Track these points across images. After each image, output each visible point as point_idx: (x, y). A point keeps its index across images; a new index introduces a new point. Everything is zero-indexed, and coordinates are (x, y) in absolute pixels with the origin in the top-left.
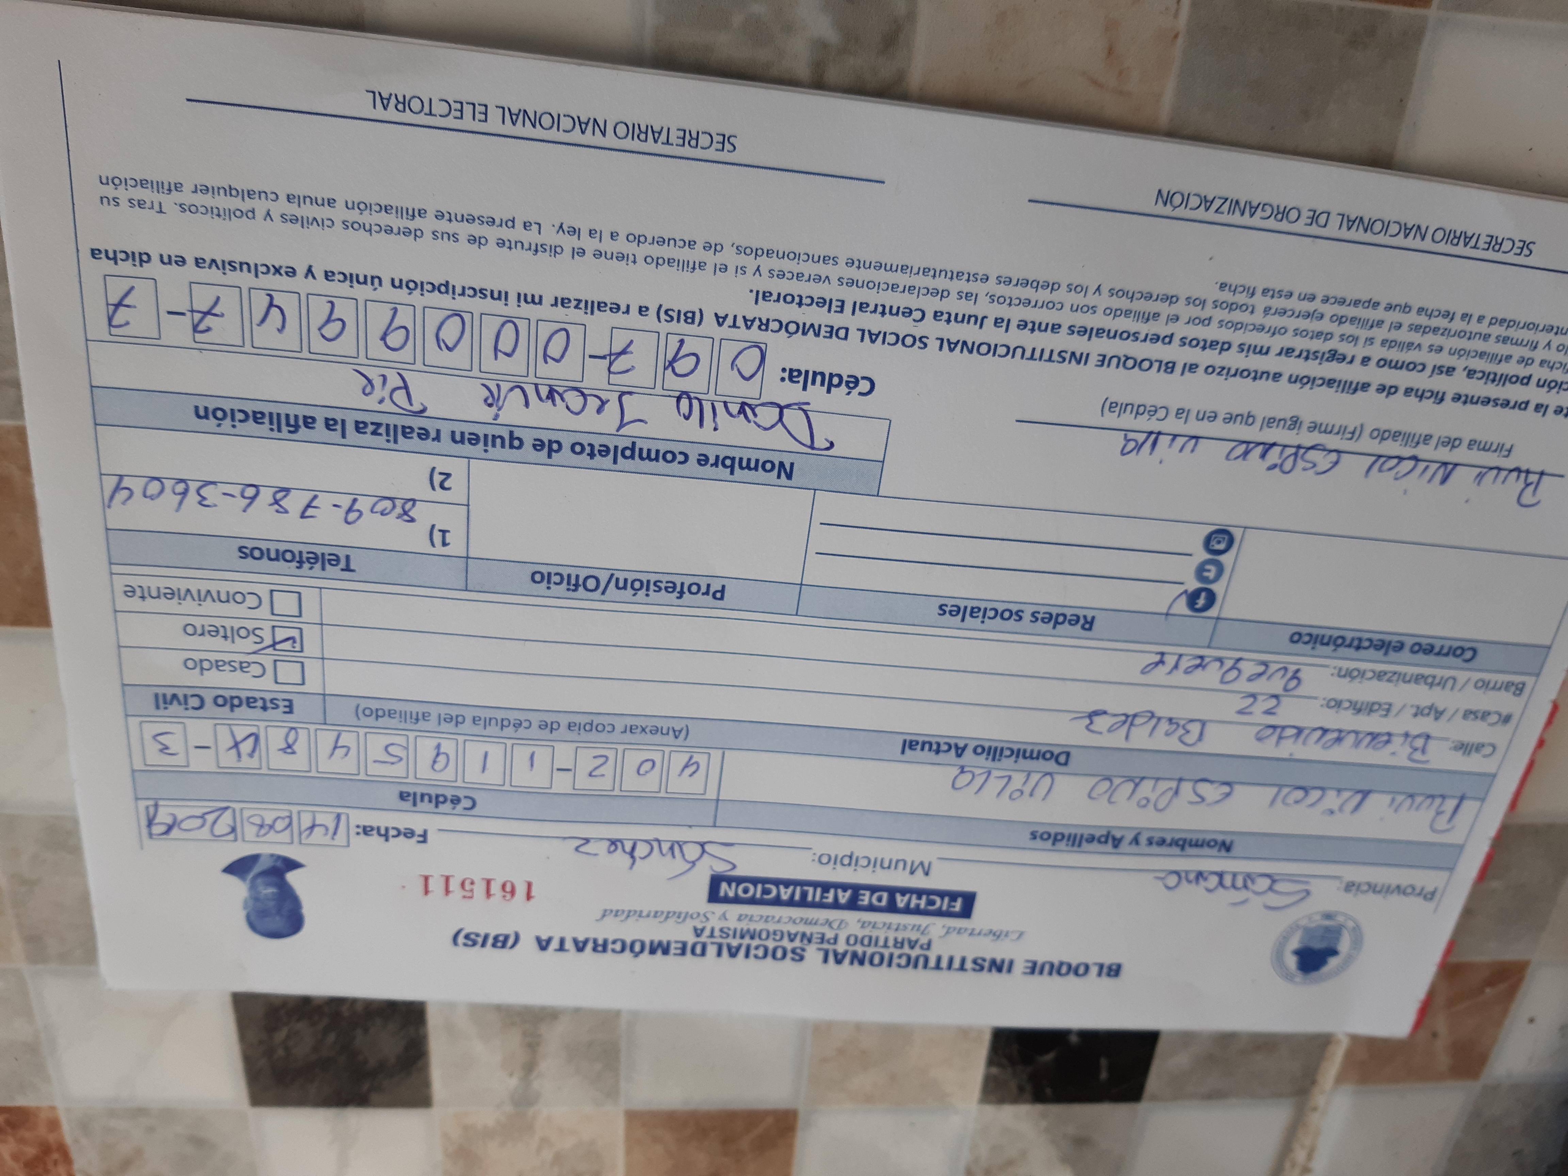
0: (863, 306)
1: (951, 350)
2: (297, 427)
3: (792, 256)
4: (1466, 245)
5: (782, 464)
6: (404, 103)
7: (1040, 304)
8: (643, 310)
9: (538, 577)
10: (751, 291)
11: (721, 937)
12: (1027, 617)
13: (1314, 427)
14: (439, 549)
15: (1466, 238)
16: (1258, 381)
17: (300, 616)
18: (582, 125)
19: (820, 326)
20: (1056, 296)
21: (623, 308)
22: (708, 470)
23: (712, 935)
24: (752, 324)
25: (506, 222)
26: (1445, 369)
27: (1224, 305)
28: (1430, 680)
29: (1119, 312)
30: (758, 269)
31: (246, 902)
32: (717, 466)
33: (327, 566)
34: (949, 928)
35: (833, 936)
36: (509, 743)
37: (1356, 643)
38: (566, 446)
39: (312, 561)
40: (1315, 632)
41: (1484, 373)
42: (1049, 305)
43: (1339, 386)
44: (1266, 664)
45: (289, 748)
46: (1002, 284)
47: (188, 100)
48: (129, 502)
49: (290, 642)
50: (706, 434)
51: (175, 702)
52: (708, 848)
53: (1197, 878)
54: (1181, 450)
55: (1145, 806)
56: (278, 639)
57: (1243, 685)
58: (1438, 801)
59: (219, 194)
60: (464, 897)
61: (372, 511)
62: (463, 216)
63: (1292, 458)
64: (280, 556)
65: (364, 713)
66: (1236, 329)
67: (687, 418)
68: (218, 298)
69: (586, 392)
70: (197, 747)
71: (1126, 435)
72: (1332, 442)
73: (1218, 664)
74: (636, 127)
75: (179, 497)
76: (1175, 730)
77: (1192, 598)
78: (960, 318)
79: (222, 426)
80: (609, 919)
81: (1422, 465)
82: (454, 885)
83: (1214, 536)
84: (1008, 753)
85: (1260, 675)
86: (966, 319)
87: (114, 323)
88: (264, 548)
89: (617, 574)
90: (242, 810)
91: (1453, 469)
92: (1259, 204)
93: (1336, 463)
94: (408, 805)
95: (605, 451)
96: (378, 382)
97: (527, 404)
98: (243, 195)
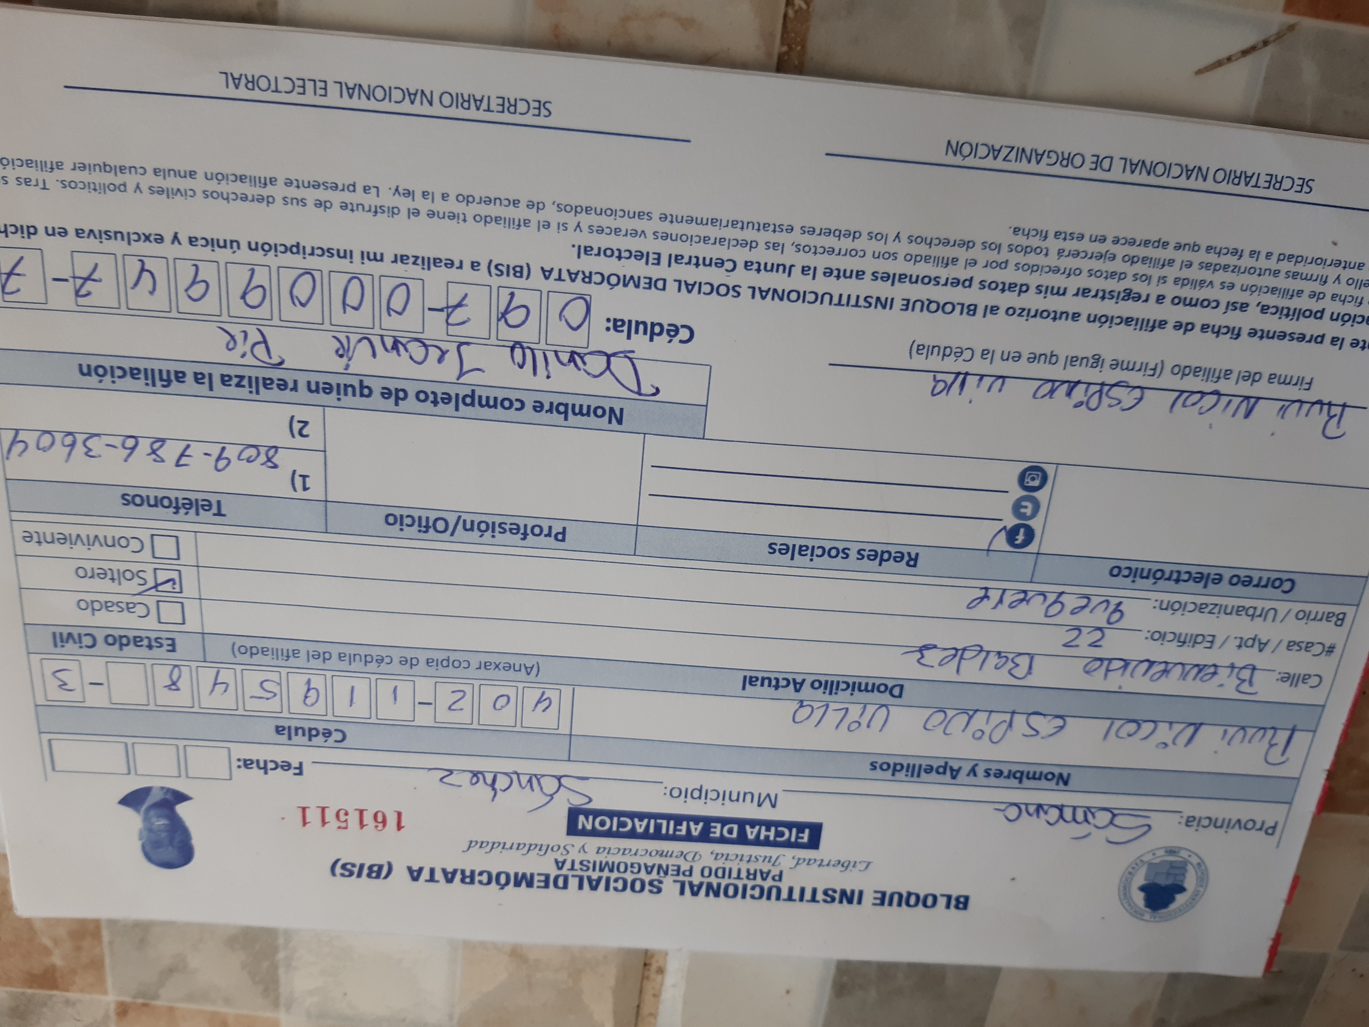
0: (678, 258)
1: (763, 298)
2: (169, 382)
3: (609, 212)
4: (1247, 185)
5: (612, 410)
6: (253, 82)
7: (843, 252)
8: (475, 265)
9: (391, 520)
10: (574, 246)
11: (581, 869)
12: (853, 554)
13: (1116, 365)
14: (300, 494)
15: (1246, 177)
16: (1057, 321)
17: (178, 559)
18: (411, 96)
19: (639, 278)
20: (859, 244)
21: (457, 264)
22: (543, 417)
23: (572, 868)
24: (576, 278)
25: (348, 187)
26: (1238, 306)
27: (1019, 249)
28: (1251, 612)
29: (919, 258)
30: (578, 226)
31: (141, 833)
32: (552, 413)
33: (201, 511)
34: (799, 859)
35: (688, 868)
36: (374, 677)
37: (1175, 576)
38: (411, 394)
39: (188, 506)
40: (1134, 565)
41: (1277, 307)
42: (852, 253)
43: (1136, 324)
44: (1088, 597)
45: (173, 685)
46: (806, 234)
47: (66, 87)
48: (25, 454)
49: (171, 583)
50: (539, 382)
51: (71, 641)
52: (563, 781)
53: (1037, 811)
54: (989, 390)
55: (980, 738)
56: (159, 581)
57: (1066, 618)
58: (1270, 733)
59: (95, 170)
60: (339, 828)
61: (239, 459)
62: (309, 182)
63: (1097, 395)
64: (158, 502)
65: (239, 651)
66: (1032, 271)
67: (521, 367)
68: (96, 265)
69: (427, 342)
70: (91, 684)
71: (935, 376)
72: (1135, 378)
73: (1042, 598)
74: (460, 96)
75: (68, 449)
76: (1005, 663)
77: (1011, 534)
78: (769, 267)
79: (103, 382)
80: (475, 850)
81: (1225, 400)
82: (330, 816)
83: (1028, 473)
84: (843, 686)
85: (1083, 608)
86: (775, 268)
87: (7, 290)
88: (144, 495)
89: (464, 516)
90: (133, 744)
91: (1256, 403)
92: (1045, 151)
93: (1141, 399)
94: (284, 738)
95: (447, 399)
96: (239, 337)
97: (374, 355)
98: (115, 170)
